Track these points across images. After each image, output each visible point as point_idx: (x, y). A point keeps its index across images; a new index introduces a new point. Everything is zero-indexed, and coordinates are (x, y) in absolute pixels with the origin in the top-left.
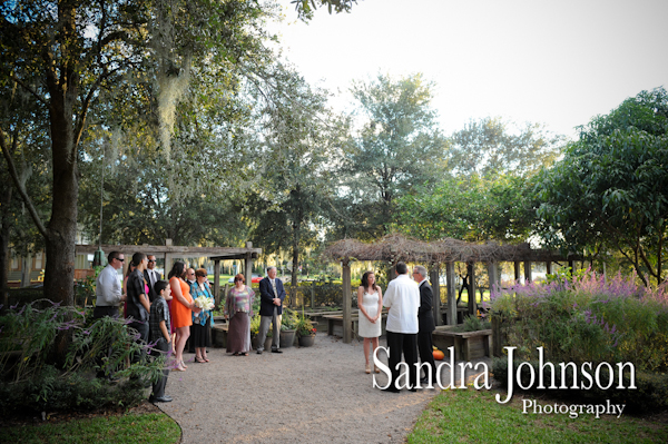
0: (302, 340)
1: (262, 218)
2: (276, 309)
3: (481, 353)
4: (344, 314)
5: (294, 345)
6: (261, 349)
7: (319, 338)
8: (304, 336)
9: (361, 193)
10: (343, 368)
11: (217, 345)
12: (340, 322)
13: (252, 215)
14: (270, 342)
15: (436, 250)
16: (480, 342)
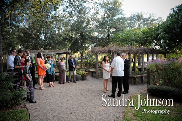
0: (83, 78)
1: (72, 42)
2: (74, 69)
3: (140, 82)
4: (96, 70)
5: (81, 80)
6: (70, 82)
7: (89, 77)
8: (84, 77)
9: (101, 35)
10: (96, 88)
11: (56, 80)
12: (95, 72)
13: (69, 42)
14: (73, 79)
15: (126, 49)
16: (140, 78)
